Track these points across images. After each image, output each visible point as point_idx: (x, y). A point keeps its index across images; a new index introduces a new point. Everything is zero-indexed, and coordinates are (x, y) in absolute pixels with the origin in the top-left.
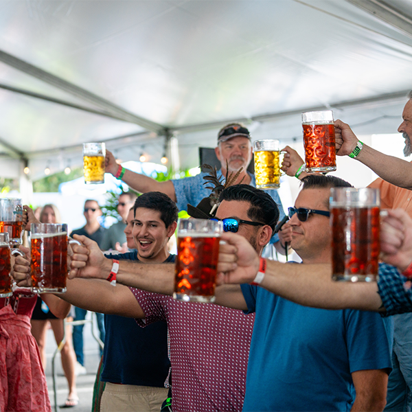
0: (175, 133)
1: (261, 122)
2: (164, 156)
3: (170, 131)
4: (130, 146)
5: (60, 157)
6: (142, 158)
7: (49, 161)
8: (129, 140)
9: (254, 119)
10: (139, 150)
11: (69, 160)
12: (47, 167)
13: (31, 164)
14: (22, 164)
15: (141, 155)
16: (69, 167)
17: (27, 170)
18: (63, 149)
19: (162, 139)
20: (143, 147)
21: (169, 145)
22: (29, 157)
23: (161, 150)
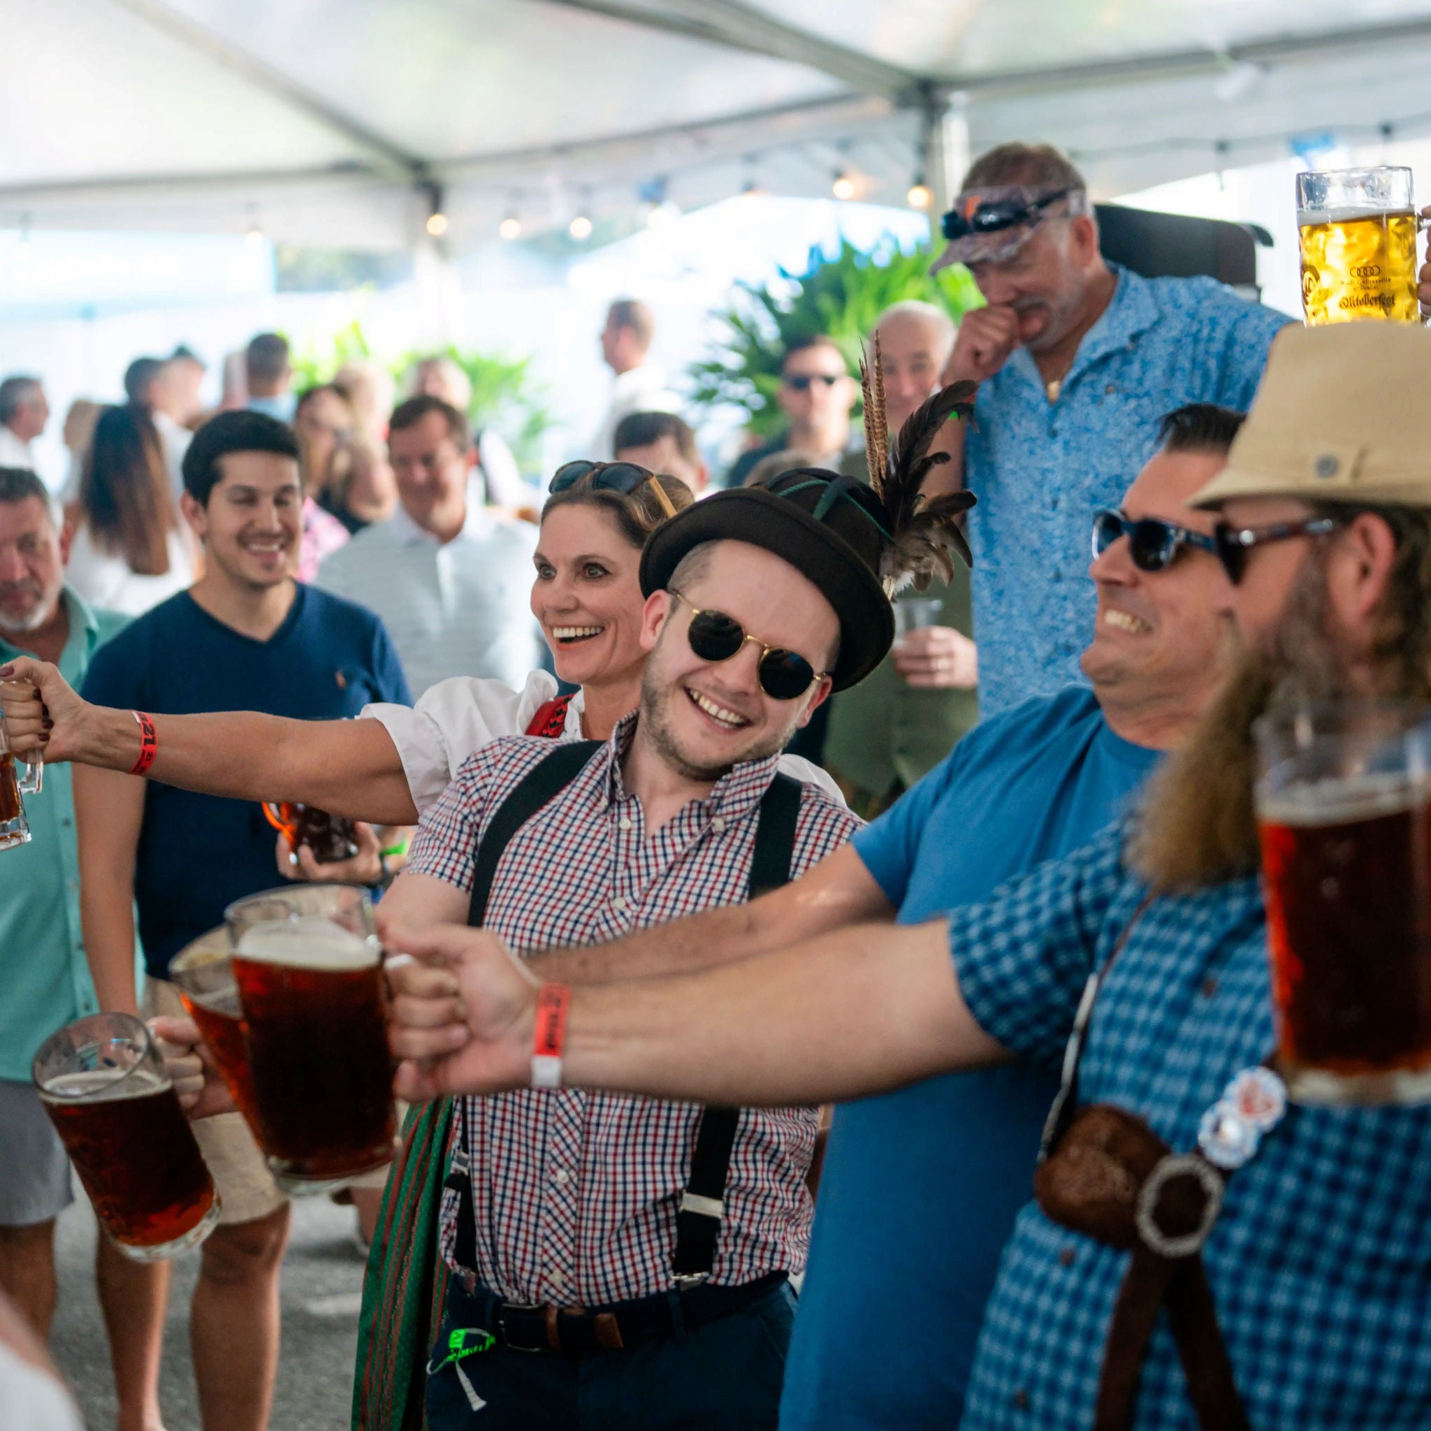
0: (958, 98)
1: (1265, 67)
2: (920, 181)
3: (940, 95)
4: (797, 145)
5: (552, 179)
6: (843, 188)
7: (517, 194)
8: (796, 122)
9: (1239, 52)
10: (830, 157)
11: (586, 191)
12: (511, 215)
13: (453, 200)
14: (421, 203)
15: (838, 175)
16: (585, 213)
17: (437, 224)
18: (563, 149)
19: (912, 121)
20: (844, 146)
21: (936, 141)
22: (448, 176)
23: (908, 161)
